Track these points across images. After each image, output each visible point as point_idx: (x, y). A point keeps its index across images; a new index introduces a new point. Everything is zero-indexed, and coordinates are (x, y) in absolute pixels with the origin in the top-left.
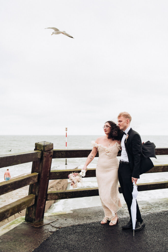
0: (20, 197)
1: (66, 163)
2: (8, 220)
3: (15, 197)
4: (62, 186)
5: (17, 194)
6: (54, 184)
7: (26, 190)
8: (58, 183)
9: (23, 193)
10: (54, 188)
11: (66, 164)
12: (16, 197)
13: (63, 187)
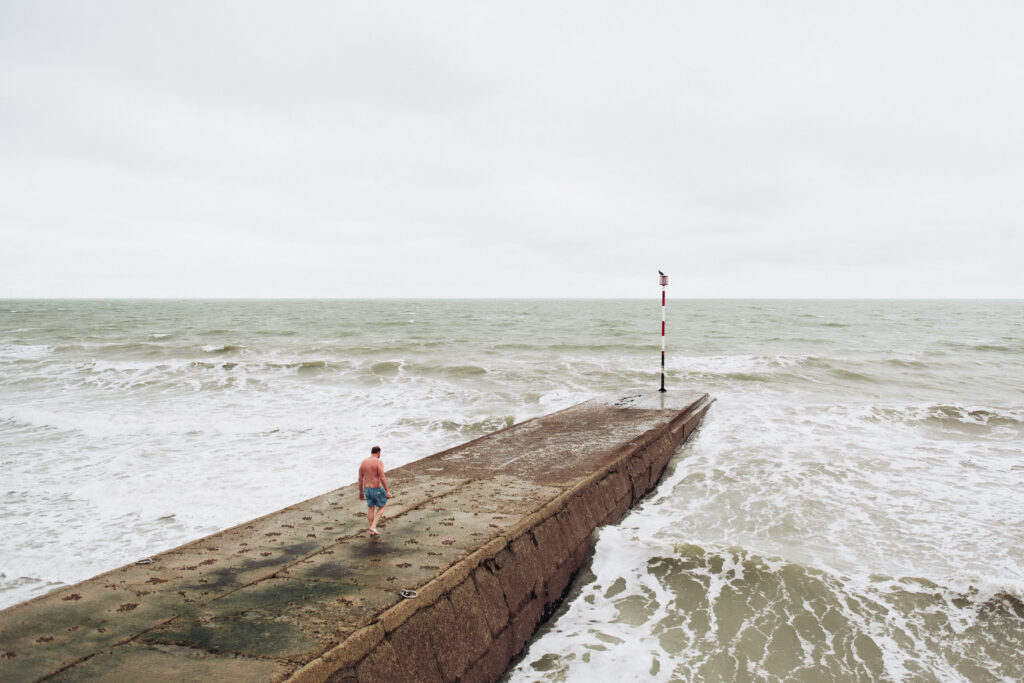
0: (502, 508)
1: (663, 385)
2: (449, 599)
3: (487, 507)
4: (647, 466)
5: (497, 496)
6: (622, 461)
7: (527, 479)
8: (634, 456)
9: (514, 491)
10: (620, 474)
11: (663, 390)
12: (490, 508)
13: (650, 468)
